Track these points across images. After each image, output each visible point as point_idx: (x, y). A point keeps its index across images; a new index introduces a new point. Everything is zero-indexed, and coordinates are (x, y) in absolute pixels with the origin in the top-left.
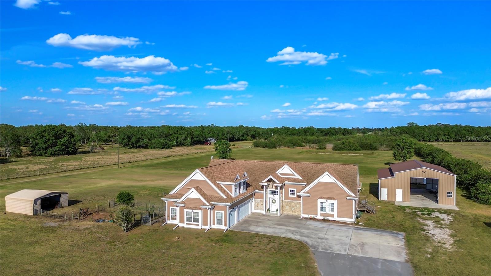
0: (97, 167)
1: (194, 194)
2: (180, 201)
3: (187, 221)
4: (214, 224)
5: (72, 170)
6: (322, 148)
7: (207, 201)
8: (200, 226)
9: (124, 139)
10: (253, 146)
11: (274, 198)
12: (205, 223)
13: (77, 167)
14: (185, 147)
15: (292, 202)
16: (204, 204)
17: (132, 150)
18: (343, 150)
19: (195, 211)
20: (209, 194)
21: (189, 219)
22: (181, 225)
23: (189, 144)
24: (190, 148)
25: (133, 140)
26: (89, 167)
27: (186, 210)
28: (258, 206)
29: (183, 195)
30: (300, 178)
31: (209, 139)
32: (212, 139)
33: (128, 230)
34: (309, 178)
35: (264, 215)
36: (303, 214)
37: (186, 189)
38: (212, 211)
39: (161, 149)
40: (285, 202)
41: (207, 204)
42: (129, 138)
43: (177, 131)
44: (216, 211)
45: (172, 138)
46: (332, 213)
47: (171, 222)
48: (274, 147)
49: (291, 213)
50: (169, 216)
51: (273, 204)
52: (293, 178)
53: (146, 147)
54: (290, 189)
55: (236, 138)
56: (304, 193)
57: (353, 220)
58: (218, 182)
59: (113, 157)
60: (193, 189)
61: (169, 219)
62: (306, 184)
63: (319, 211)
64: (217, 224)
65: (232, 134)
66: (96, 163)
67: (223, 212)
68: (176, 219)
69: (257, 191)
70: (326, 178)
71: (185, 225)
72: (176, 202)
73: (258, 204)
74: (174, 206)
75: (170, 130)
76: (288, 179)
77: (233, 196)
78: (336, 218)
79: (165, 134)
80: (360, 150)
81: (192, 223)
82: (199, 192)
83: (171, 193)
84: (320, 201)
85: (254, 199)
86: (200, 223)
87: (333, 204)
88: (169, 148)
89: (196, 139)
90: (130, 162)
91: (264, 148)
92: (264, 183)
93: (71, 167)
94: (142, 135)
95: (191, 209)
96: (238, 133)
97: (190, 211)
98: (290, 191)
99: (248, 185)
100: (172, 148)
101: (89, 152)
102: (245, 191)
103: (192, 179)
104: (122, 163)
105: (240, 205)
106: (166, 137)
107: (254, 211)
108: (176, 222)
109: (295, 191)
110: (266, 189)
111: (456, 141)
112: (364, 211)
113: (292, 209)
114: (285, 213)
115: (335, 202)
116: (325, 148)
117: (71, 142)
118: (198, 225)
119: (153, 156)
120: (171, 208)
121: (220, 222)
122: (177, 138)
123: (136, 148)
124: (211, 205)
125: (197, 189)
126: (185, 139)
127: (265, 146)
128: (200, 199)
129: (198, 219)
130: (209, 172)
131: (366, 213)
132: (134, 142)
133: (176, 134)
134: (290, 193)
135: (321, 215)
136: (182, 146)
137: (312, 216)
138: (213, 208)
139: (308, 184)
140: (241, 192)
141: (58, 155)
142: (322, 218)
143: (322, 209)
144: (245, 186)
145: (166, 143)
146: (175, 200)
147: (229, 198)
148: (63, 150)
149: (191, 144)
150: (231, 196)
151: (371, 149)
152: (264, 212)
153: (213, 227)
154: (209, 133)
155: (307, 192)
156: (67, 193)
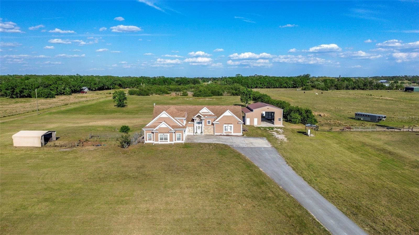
1: (164, 125)
2: (155, 129)
3: (160, 140)
6: (185, 95)
7: (172, 128)
8: (169, 142)
10: (129, 94)
11: (199, 126)
12: (171, 140)
15: (209, 128)
16: (171, 130)
18: (200, 96)
19: (165, 134)
20: (173, 124)
21: (161, 139)
22: (156, 143)
23: (69, 93)
25: (17, 90)
27: (159, 134)
28: (189, 131)
29: (157, 126)
30: (213, 114)
31: (84, 88)
32: (86, 88)
33: (127, 147)
34: (218, 114)
36: (215, 133)
37: (158, 123)
38: (174, 134)
39: (46, 98)
40: (205, 128)
44: (177, 134)
46: (231, 131)
47: (148, 142)
48: (147, 95)
49: (208, 133)
50: (146, 139)
51: (199, 129)
52: (209, 115)
53: (29, 96)
54: (207, 121)
55: (106, 87)
56: (216, 122)
57: (241, 134)
58: (175, 118)
60: (163, 122)
62: (216, 117)
63: (224, 131)
64: (177, 140)
67: (181, 134)
68: (151, 140)
70: (228, 113)
71: (159, 142)
72: (152, 130)
73: (190, 130)
74: (150, 132)
76: (206, 115)
78: (232, 134)
80: (212, 96)
81: (164, 141)
82: (167, 124)
83: (147, 125)
84: (225, 125)
87: (231, 127)
89: (73, 88)
92: (195, 118)
95: (162, 133)
96: (107, 83)
97: (162, 134)
98: (207, 122)
103: (160, 117)
106: (47, 87)
108: (151, 142)
109: (211, 121)
111: (268, 88)
113: (209, 131)
114: (205, 133)
115: (232, 125)
116: (187, 95)
118: (167, 142)
120: (147, 134)
121: (179, 139)
122: (57, 88)
123: (20, 98)
124: (174, 130)
125: (166, 122)
126: (64, 89)
128: (168, 127)
129: (167, 138)
133: (56, 84)
135: (225, 133)
137: (221, 134)
138: (175, 132)
139: (218, 117)
142: (226, 134)
143: (226, 130)
146: (150, 129)
151: (219, 95)
152: (193, 134)
153: (175, 142)
154: (82, 83)
155: (217, 122)
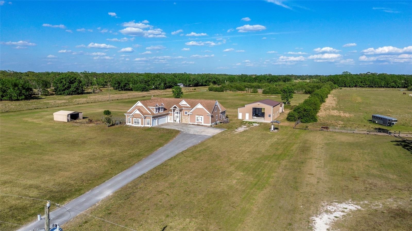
0: (97, 102)
1: (138, 112)
2: (131, 115)
3: (135, 123)
4: (146, 125)
5: (82, 104)
6: (255, 92)
7: (143, 115)
8: (140, 125)
9: (115, 84)
10: (208, 90)
11: (178, 115)
12: (142, 124)
13: (85, 102)
14: (159, 91)
15: (186, 117)
16: (141, 116)
17: (121, 92)
20: (144, 112)
22: (132, 125)
23: (163, 88)
24: (162, 91)
25: (122, 85)
26: (92, 102)
27: (134, 119)
29: (133, 112)
30: (190, 106)
32: (181, 84)
33: (109, 126)
34: (193, 105)
35: (172, 123)
36: (190, 122)
37: (134, 110)
38: (145, 119)
39: (142, 91)
40: (183, 117)
41: (143, 116)
42: (119, 83)
43: (154, 79)
44: (147, 119)
45: (150, 84)
46: (201, 122)
47: (128, 124)
48: (222, 91)
49: (185, 122)
51: (177, 118)
52: (186, 106)
53: (131, 90)
54: (185, 111)
55: (200, 84)
56: (190, 113)
57: (210, 125)
58: (148, 107)
59: (107, 96)
60: (137, 110)
61: (127, 123)
62: (191, 109)
65: (197, 80)
66: (96, 100)
67: (150, 119)
68: (130, 123)
69: (170, 112)
70: (199, 106)
71: (134, 125)
72: (130, 115)
74: (129, 117)
75: (148, 77)
76: (184, 107)
77: (155, 113)
78: (203, 124)
79: (145, 81)
82: (139, 111)
83: (127, 112)
84: (196, 116)
85: (169, 116)
86: (140, 124)
87: (202, 118)
88: (147, 91)
89: (168, 84)
90: (118, 100)
91: (215, 91)
92: (172, 108)
93: (81, 102)
94: (128, 81)
95: (136, 118)
96: (201, 80)
99: (165, 109)
100: (149, 91)
101: (91, 93)
102: (163, 111)
103: (137, 105)
104: (113, 100)
105: (159, 118)
106: (146, 83)
107: (169, 121)
108: (130, 124)
109: (187, 112)
110: (174, 111)
112: (222, 122)
113: (186, 120)
114: (183, 122)
116: (257, 92)
117: (80, 86)
118: (139, 125)
119: (134, 96)
121: (148, 124)
123: (124, 91)
124: (144, 116)
125: (139, 110)
126: (159, 85)
127: (216, 90)
128: (140, 114)
129: (139, 122)
130: (145, 102)
131: (222, 123)
132: (122, 86)
133: (153, 81)
134: (185, 113)
136: (157, 89)
137: (193, 123)
138: (145, 118)
139: (193, 108)
140: (160, 112)
141: (72, 94)
142: (197, 124)
143: (197, 120)
144: (163, 109)
145: (145, 87)
146: (129, 114)
147: (152, 113)
148: (75, 91)
149: (164, 88)
150: (154, 113)
152: (173, 122)
153: (145, 126)
154: (179, 80)
155: (192, 113)
156: (82, 113)
